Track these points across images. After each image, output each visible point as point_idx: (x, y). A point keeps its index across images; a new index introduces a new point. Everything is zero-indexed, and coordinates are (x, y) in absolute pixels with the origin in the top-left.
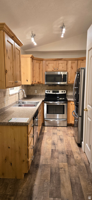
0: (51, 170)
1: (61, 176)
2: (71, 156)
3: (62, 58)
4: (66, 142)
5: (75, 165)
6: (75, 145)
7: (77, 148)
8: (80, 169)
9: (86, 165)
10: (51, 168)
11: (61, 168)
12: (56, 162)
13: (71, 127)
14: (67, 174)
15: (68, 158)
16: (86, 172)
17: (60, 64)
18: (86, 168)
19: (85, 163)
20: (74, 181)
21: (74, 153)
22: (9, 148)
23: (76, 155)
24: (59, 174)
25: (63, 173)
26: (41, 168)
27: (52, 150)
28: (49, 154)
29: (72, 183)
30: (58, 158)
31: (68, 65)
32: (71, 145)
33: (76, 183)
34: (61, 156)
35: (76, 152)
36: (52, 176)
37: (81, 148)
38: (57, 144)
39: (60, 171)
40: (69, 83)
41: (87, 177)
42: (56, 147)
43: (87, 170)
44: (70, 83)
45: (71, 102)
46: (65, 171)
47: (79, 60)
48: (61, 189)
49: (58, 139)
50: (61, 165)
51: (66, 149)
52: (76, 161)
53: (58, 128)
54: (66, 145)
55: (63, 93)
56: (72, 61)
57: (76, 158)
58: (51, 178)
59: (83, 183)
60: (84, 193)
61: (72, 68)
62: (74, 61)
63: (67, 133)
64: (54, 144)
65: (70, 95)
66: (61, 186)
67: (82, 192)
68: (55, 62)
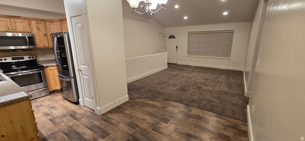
0: (63, 133)
1: (77, 130)
2: (74, 114)
3: (19, 16)
4: (61, 107)
5: (84, 117)
6: (72, 106)
7: (75, 106)
8: (89, 117)
9: (91, 113)
10: (62, 131)
11: (73, 126)
12: (64, 125)
13: (55, 93)
14: (81, 126)
15: (72, 116)
16: (95, 116)
17: (18, 24)
18: (93, 114)
19: (89, 112)
20: (90, 126)
21: (75, 111)
22: (3, 136)
23: (79, 111)
24: (74, 130)
25: (77, 128)
26: (51, 138)
27: (50, 120)
28: (49, 124)
29: (89, 128)
30: (63, 122)
31: (31, 25)
32: (68, 107)
33: (92, 126)
34: (64, 119)
35: (77, 109)
36: (68, 135)
37: (79, 105)
38: (52, 113)
39: (73, 128)
40: (38, 46)
41: (97, 119)
42: (53, 115)
43: (94, 115)
44: (40, 46)
45: (49, 67)
46: (77, 125)
47: (46, 21)
48: (84, 136)
49: (49, 109)
50: (71, 124)
51: (65, 112)
52: (81, 115)
53: (38, 100)
54: (63, 109)
55: (31, 59)
56: (37, 21)
57: (80, 113)
58: (68, 137)
59: (97, 123)
60: (101, 127)
61: (38, 29)
62: (40, 22)
63: (55, 100)
64: (47, 114)
65: (42, 61)
66: (82, 135)
67: (99, 128)
68: (8, 19)
